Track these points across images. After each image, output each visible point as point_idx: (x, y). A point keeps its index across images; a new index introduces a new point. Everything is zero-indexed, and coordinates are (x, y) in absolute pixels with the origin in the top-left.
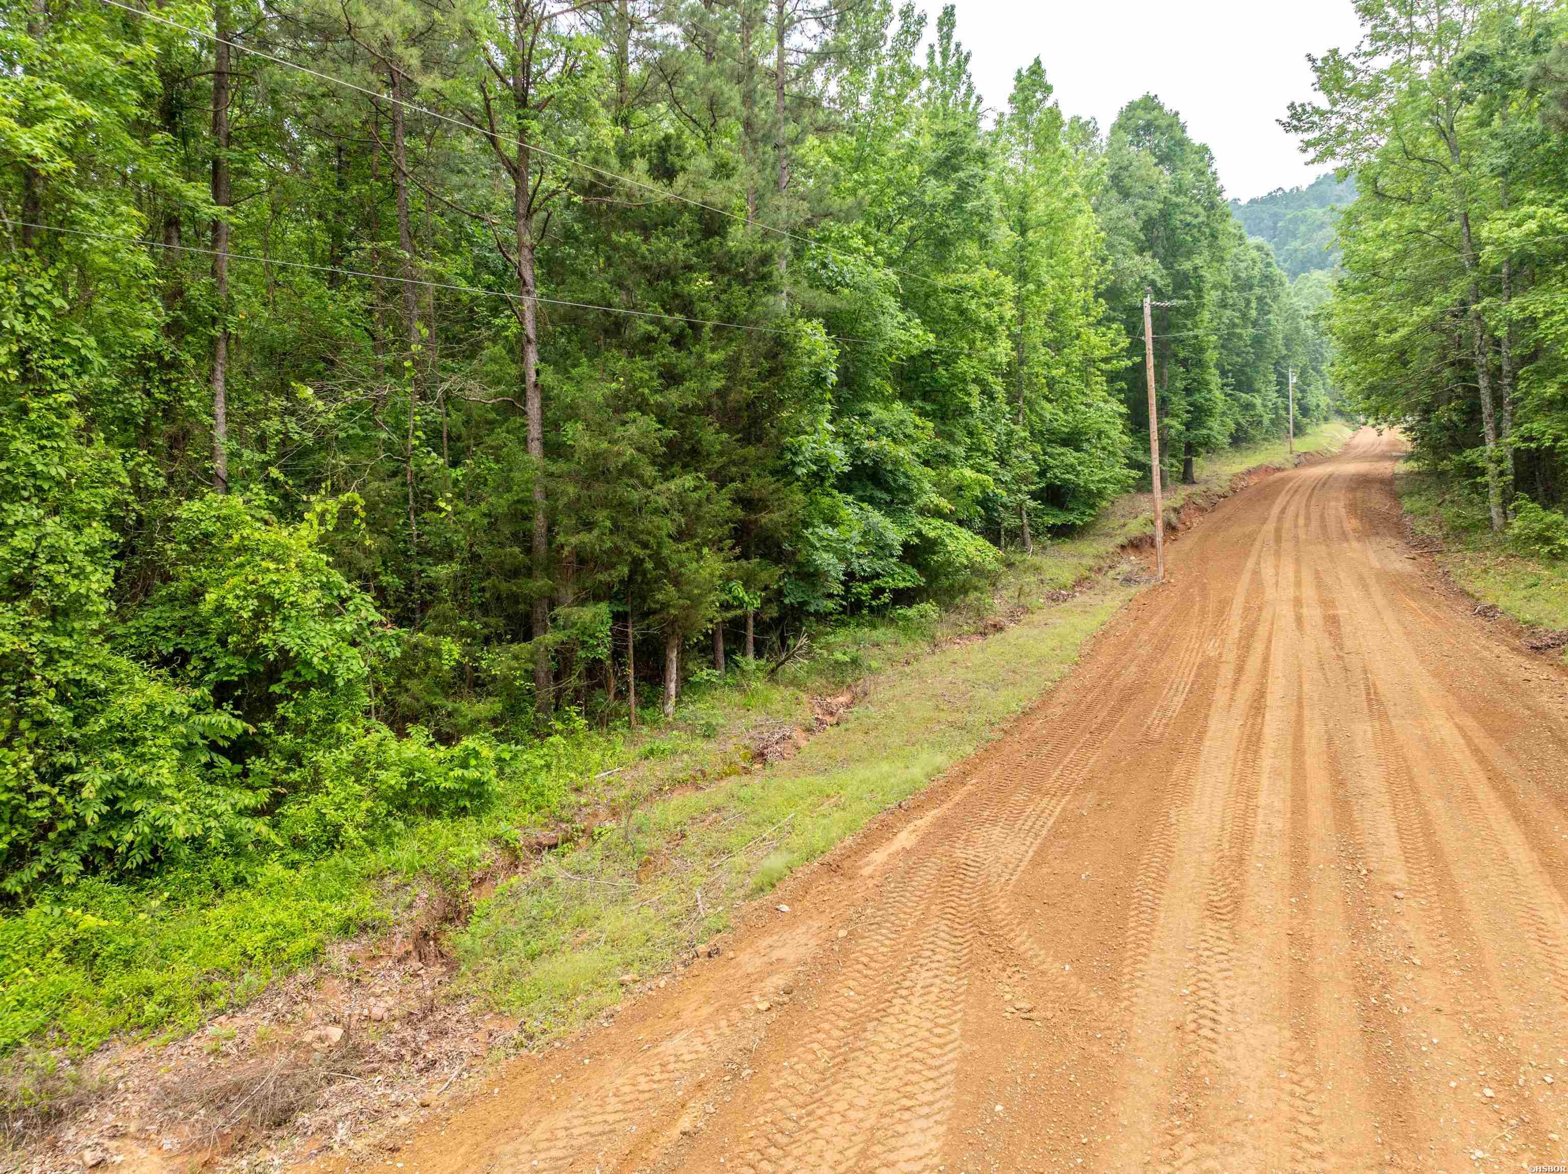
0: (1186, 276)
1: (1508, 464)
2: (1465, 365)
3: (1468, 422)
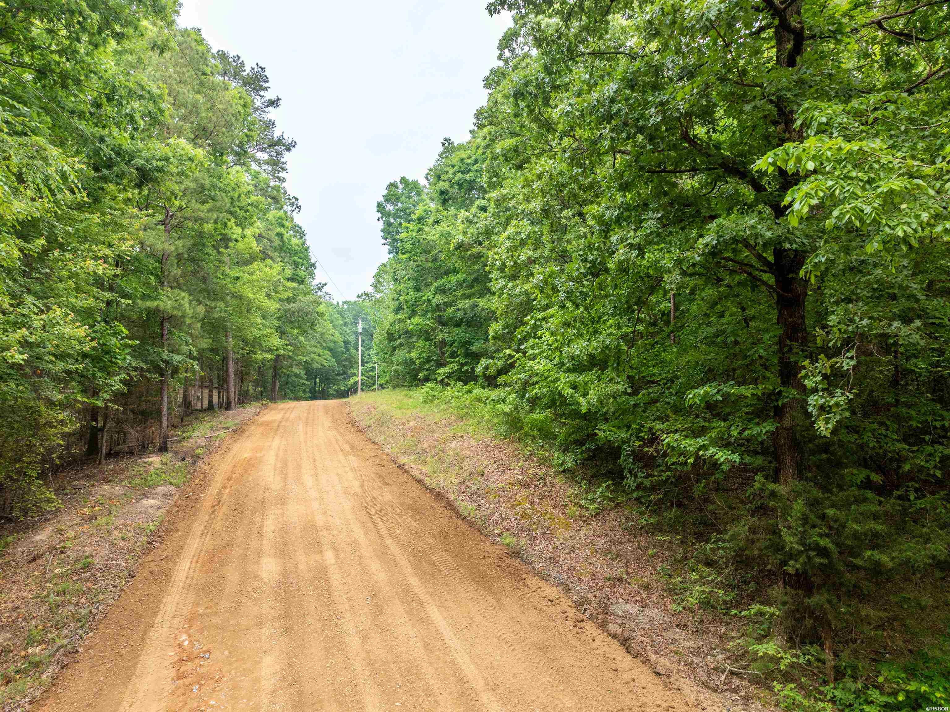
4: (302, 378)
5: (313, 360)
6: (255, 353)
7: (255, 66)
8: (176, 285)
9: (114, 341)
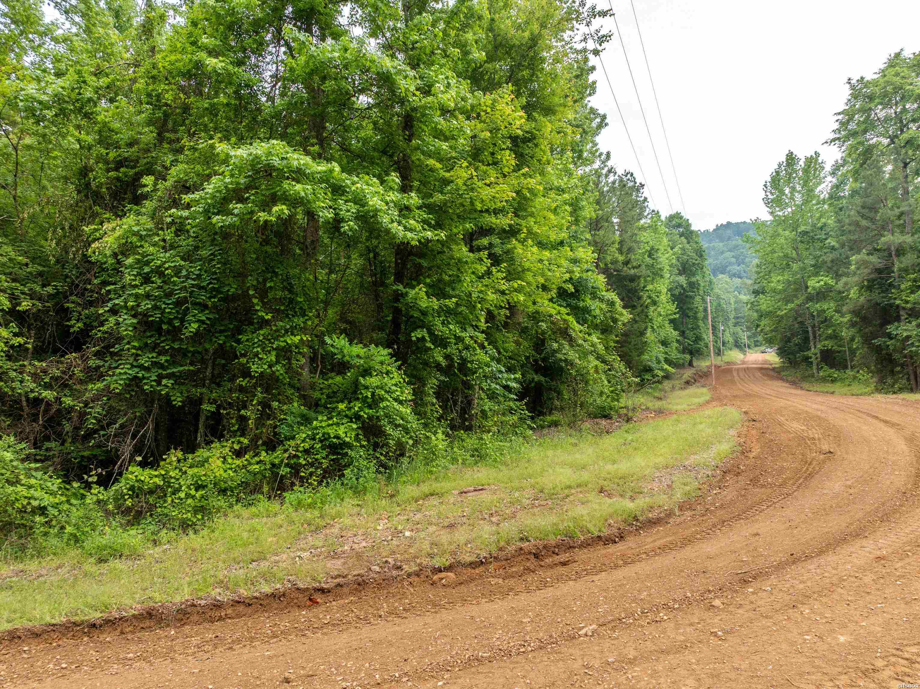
0: (694, 283)
1: (819, 355)
2: (801, 323)
3: (805, 343)
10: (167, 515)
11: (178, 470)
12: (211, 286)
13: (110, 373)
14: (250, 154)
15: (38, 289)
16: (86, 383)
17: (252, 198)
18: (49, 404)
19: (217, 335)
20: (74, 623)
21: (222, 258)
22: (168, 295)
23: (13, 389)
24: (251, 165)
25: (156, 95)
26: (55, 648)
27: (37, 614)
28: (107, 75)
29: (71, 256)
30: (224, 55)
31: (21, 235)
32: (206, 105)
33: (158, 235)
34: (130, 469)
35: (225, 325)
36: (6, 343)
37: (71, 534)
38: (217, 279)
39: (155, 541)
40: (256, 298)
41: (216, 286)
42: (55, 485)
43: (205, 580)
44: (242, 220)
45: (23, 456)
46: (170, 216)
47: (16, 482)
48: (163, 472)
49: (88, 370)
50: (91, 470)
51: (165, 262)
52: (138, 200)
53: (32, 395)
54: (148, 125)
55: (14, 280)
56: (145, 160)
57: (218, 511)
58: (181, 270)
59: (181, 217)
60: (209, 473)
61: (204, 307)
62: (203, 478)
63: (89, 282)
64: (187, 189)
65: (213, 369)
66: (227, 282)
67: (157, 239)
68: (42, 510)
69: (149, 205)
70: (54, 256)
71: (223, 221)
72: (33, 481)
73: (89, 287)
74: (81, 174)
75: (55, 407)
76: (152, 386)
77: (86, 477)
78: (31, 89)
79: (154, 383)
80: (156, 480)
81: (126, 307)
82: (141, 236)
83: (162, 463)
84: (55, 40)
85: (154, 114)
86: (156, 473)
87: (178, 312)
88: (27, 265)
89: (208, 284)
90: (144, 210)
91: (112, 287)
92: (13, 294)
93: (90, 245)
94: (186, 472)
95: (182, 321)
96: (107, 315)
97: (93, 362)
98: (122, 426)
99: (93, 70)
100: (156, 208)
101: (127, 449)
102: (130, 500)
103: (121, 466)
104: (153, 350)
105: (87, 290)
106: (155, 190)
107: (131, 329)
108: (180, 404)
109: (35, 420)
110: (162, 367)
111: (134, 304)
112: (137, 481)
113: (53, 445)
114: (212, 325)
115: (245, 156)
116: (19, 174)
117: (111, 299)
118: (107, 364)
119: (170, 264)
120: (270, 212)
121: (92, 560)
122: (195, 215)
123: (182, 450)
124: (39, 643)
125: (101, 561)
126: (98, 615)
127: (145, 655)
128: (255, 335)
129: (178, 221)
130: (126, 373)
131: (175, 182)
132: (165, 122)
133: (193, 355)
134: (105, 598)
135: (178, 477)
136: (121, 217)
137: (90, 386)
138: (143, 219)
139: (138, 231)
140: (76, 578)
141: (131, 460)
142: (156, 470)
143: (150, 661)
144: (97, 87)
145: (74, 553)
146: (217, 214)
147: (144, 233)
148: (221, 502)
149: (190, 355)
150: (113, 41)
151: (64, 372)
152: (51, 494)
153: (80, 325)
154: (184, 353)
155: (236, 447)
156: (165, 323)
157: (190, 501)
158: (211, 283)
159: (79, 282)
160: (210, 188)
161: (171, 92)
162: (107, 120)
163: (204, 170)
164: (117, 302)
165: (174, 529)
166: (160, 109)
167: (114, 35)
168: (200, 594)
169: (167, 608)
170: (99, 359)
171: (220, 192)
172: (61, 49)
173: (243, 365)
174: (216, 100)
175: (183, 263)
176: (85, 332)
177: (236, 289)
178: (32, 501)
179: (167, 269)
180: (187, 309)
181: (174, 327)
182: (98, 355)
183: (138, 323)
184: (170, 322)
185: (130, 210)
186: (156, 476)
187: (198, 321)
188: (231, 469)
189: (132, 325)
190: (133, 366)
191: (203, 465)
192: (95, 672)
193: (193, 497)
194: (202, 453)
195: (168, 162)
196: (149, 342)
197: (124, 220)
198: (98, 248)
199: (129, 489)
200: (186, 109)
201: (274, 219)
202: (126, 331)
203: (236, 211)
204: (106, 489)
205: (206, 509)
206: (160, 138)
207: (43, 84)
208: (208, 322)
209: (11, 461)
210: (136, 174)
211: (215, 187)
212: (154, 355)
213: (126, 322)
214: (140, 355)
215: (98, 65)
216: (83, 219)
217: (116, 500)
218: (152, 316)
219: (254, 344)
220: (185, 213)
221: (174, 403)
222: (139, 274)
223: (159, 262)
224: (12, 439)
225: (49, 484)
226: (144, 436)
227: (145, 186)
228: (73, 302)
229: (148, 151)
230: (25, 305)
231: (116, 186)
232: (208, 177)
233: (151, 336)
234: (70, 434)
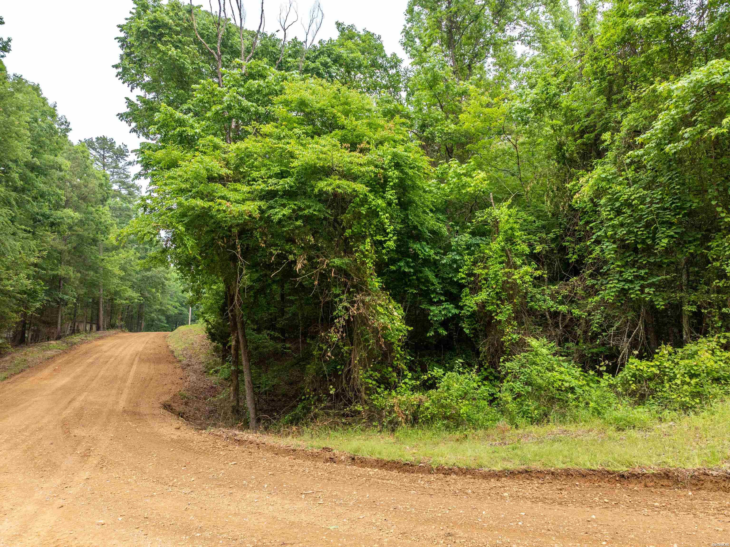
4: (162, 322)
5: (168, 309)
6: (116, 300)
7: (121, 144)
8: (69, 263)
9: (38, 287)
10: (667, 398)
11: (670, 362)
12: (673, 206)
13: (603, 288)
14: (691, 82)
15: (544, 236)
16: (587, 297)
17: (699, 119)
18: (564, 316)
19: (686, 246)
20: (608, 472)
21: (680, 180)
22: (639, 220)
23: (540, 306)
24: (692, 92)
25: (600, 71)
26: (597, 487)
27: (581, 460)
28: (563, 72)
29: (561, 209)
30: (649, 11)
31: (528, 203)
32: (643, 59)
33: (621, 176)
34: (630, 360)
35: (693, 236)
36: (531, 276)
37: (594, 408)
38: (679, 198)
39: (660, 419)
40: (719, 206)
41: (679, 204)
42: (578, 373)
43: (713, 453)
44: (693, 141)
45: (554, 352)
46: (628, 158)
47: (551, 370)
48: (658, 363)
49: (586, 289)
50: (601, 362)
51: (631, 195)
52: (600, 155)
53: (552, 310)
54: (598, 96)
55: (529, 234)
56: (601, 123)
57: (715, 396)
58: (645, 198)
59: (638, 156)
60: (700, 364)
61: (670, 224)
62: (695, 368)
63: (576, 224)
64: (638, 133)
65: (688, 276)
66: (688, 199)
67: (621, 179)
68: (572, 390)
69: (610, 155)
70: (550, 212)
71: (675, 147)
72: (562, 369)
73: (577, 228)
74: (557, 149)
75: (569, 317)
76: (637, 295)
77: (598, 367)
78: (517, 104)
79: (639, 292)
80: (653, 369)
81: (606, 237)
82: (608, 180)
83: (656, 356)
84: (526, 66)
85: (601, 85)
86: (652, 364)
87: (648, 233)
88: (535, 222)
89: (671, 204)
90: (607, 160)
91: (594, 223)
92: (529, 242)
93: (572, 198)
94: (678, 363)
95: (654, 239)
96: (593, 246)
97: (589, 282)
98: (618, 328)
99: (553, 73)
100: (616, 156)
101: (625, 346)
102: (634, 385)
103: (622, 358)
104: (633, 266)
105: (576, 230)
106: (613, 142)
107: (613, 252)
108: (663, 307)
109: (558, 327)
110: (643, 278)
111: (612, 232)
112: (637, 370)
113: (571, 345)
114: (681, 239)
115: (686, 85)
116: (521, 164)
117: (594, 234)
118: (599, 282)
119: (635, 196)
120: (720, 126)
121: (612, 428)
122: (649, 151)
123: (671, 345)
124: (586, 482)
125: (619, 429)
126: (625, 469)
127: (669, 506)
128: (724, 240)
129: (636, 160)
130: (615, 287)
131: (628, 130)
132: (611, 87)
133: (668, 265)
134: (627, 457)
135: (671, 367)
136: (591, 171)
137: (590, 300)
138: (608, 167)
139: (606, 177)
140: (603, 440)
141: (630, 353)
142: (651, 361)
143: (674, 512)
144: (558, 84)
145: (598, 422)
146: (670, 143)
147: (611, 177)
148: (716, 389)
149: (665, 266)
150: (562, 47)
151: (570, 292)
152: (576, 379)
153: (575, 256)
154: (659, 266)
155: (723, 341)
156: (639, 243)
157: (686, 387)
158: (673, 203)
159: (570, 225)
160: (658, 125)
161: (611, 62)
162: (568, 104)
163: (650, 113)
164: (599, 234)
165: (675, 410)
166: (604, 80)
167: (562, 42)
168: (711, 466)
169: (681, 472)
170: (593, 279)
171: (668, 124)
172: (531, 70)
173: (717, 268)
174: (650, 51)
175: (646, 192)
176: (580, 261)
177: (698, 203)
178: (564, 383)
179: (633, 200)
180: (656, 228)
181: (648, 245)
182: (591, 276)
183: (617, 247)
184: (643, 242)
185: (596, 164)
186: (652, 366)
187: (668, 236)
188: (722, 360)
189: (613, 249)
190: (619, 281)
191: (694, 357)
192: (630, 510)
193: (689, 384)
194: (690, 347)
195: (619, 117)
196: (629, 260)
197: (594, 172)
198: (578, 198)
199: (632, 377)
200: (626, 69)
201: (725, 131)
202: (609, 255)
203: (686, 136)
204: (613, 376)
205: (703, 395)
206: (609, 101)
207: (524, 97)
208: (677, 236)
209: (547, 355)
210: (596, 136)
211: (662, 123)
212: (635, 270)
213: (609, 248)
214: (623, 272)
215: (556, 68)
216: (565, 180)
217: (623, 384)
218: (628, 240)
219: (725, 248)
220: (641, 152)
221: (658, 307)
222: (612, 209)
223: (626, 196)
224: (545, 340)
225: (574, 372)
226: (637, 335)
227: (605, 141)
228: (567, 242)
229: (603, 114)
230: (538, 248)
231: (583, 150)
232: (655, 117)
233: (630, 256)
234: (581, 336)
